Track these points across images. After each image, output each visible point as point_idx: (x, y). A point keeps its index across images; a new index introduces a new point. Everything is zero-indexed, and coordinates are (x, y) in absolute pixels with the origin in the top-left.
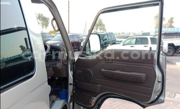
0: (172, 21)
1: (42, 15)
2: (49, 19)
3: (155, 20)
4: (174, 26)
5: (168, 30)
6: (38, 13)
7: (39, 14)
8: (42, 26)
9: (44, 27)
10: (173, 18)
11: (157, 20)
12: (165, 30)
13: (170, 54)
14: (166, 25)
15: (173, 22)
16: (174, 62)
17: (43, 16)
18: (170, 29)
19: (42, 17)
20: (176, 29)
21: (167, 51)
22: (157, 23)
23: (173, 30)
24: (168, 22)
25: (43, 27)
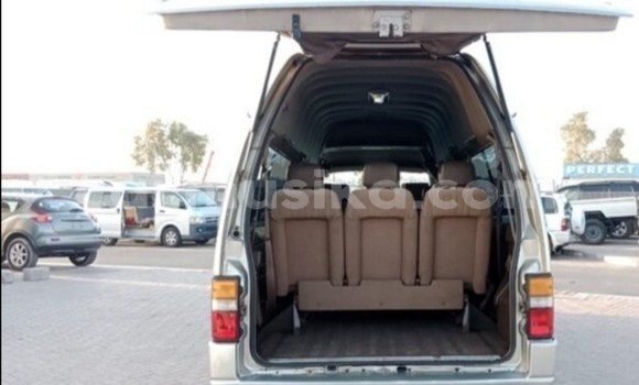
0: (619, 140)
1: (182, 127)
2: (206, 140)
3: (565, 139)
4: (625, 156)
5: (605, 169)
6: (171, 122)
7: (174, 125)
8: (180, 165)
9: (190, 168)
10: (623, 131)
11: (569, 139)
12: (596, 170)
13: (595, 240)
14: (600, 152)
15: (622, 145)
16: (599, 256)
17: (185, 131)
18: (612, 166)
19: (184, 136)
20: (630, 168)
21: (581, 230)
22: (570, 148)
23: (622, 169)
24: (605, 145)
25: (185, 168)
